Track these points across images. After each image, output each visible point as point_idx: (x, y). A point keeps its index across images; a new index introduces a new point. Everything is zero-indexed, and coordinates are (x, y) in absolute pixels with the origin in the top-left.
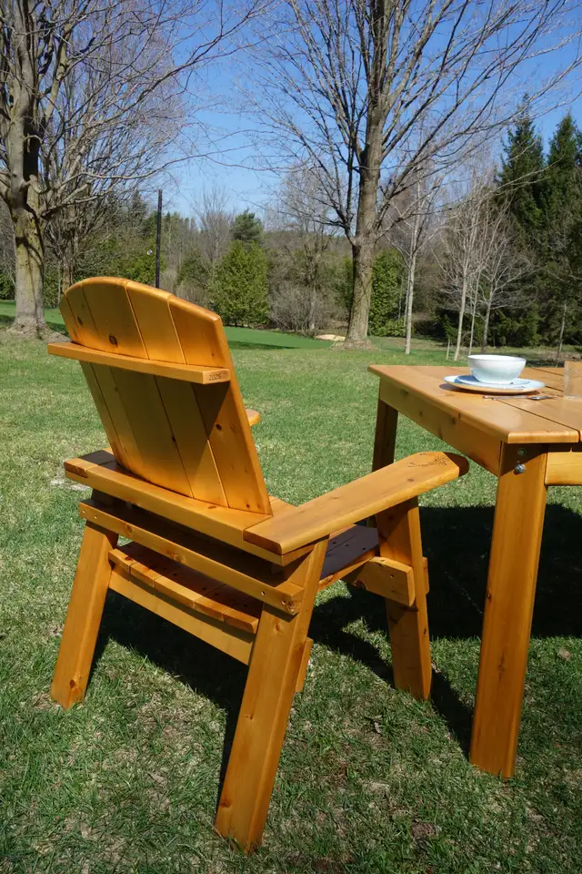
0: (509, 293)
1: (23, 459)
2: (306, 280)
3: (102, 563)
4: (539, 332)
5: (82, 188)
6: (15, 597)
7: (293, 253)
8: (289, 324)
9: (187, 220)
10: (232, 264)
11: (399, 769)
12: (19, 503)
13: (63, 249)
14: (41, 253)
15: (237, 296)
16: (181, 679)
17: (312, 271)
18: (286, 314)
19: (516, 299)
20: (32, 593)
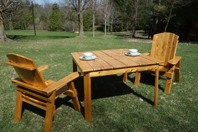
0: (116, 20)
1: (5, 74)
2: (71, 19)
3: (21, 97)
4: (123, 28)
5: (11, 4)
6: (6, 104)
7: (67, 13)
8: (68, 30)
9: (41, 5)
10: (53, 16)
11: (73, 123)
12: (5, 84)
13: (9, 16)
14: (3, 20)
15: (55, 24)
16: (38, 114)
17: (72, 17)
18: (67, 28)
19: (118, 22)
20: (9, 103)
